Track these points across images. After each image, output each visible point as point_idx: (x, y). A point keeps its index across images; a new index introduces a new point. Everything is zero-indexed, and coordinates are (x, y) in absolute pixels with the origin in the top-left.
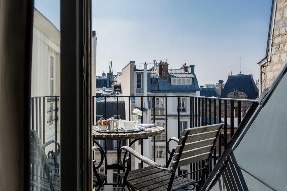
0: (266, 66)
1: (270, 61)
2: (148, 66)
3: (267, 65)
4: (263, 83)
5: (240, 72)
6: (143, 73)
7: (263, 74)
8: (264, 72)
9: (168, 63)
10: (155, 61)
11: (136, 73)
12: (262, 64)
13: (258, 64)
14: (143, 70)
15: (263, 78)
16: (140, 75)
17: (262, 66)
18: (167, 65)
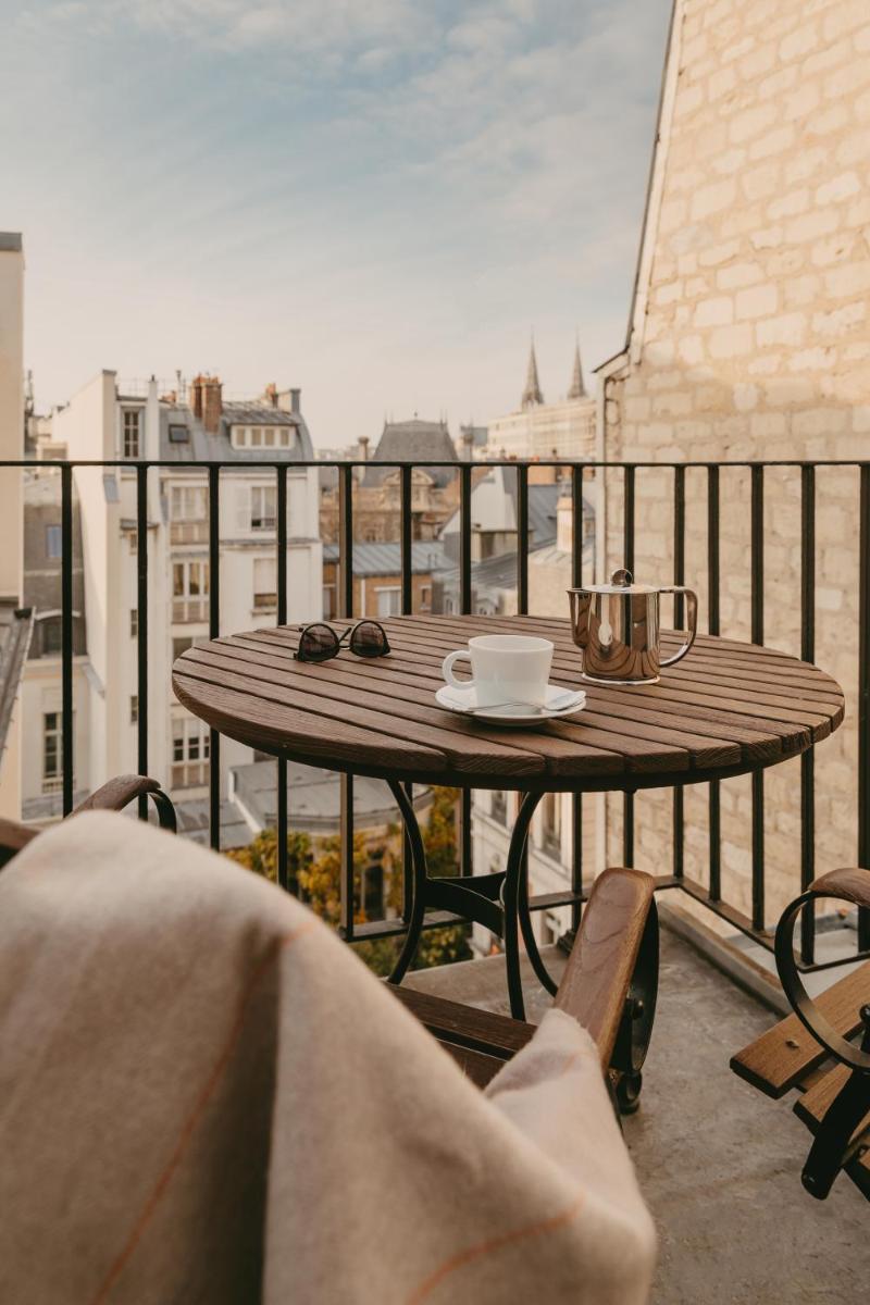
0: (623, 380)
1: (639, 364)
2: (160, 386)
3: (628, 376)
4: (612, 433)
5: (416, 414)
6: (143, 408)
7: (611, 406)
8: (616, 398)
9: (220, 381)
10: (179, 373)
11: (122, 407)
12: (606, 372)
13: (596, 371)
14: (144, 400)
15: (612, 417)
16: (136, 416)
17: (607, 380)
18: (220, 387)
